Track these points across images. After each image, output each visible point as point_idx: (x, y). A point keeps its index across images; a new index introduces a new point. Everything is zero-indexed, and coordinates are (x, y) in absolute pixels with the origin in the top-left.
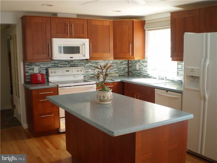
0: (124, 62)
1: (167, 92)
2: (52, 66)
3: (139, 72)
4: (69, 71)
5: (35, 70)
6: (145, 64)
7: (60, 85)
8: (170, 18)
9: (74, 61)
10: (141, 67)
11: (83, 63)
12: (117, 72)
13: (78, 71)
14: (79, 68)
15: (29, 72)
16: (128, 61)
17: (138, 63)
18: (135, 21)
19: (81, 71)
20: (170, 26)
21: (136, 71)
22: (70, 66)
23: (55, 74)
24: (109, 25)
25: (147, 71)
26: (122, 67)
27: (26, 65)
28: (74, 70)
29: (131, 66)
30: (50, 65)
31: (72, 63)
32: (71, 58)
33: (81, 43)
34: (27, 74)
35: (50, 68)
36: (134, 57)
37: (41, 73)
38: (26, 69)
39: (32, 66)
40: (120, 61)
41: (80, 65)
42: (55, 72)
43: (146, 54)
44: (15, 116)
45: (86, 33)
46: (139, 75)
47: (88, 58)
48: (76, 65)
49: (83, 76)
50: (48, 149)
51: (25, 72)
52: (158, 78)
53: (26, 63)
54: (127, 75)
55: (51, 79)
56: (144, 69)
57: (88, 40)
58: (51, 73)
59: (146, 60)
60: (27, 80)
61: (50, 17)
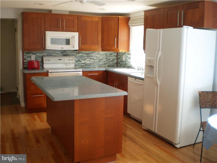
0: (113, 54)
1: (136, 79)
2: (47, 55)
3: (125, 63)
4: (61, 60)
5: (32, 58)
6: (129, 56)
7: (50, 71)
8: (144, 16)
9: (67, 52)
10: (126, 59)
11: (75, 53)
12: (106, 62)
13: (69, 60)
14: (71, 58)
15: (27, 59)
16: (117, 53)
17: (124, 55)
18: (120, 18)
19: (72, 60)
20: (143, 23)
21: (123, 62)
22: (63, 55)
23: (49, 62)
24: (97, 20)
25: (130, 62)
26: (111, 58)
27: (24, 53)
28: (66, 59)
29: (119, 58)
30: (45, 54)
31: (64, 53)
32: (61, 48)
33: (71, 36)
34: (25, 61)
35: (45, 56)
36: (119, 49)
37: (37, 60)
38: (24, 56)
39: (29, 54)
40: (109, 53)
41: (72, 55)
42: (49, 60)
43: (130, 47)
44: (18, 97)
45: (76, 27)
46: (125, 65)
47: (78, 49)
48: (68, 55)
49: (74, 64)
50: (35, 122)
51: (23, 59)
52: (136, 69)
53: (24, 52)
54: (116, 65)
55: (45, 66)
56: (129, 60)
57: (77, 33)
58: (46, 60)
59: (130, 52)
60: (25, 66)
61: (45, 14)
